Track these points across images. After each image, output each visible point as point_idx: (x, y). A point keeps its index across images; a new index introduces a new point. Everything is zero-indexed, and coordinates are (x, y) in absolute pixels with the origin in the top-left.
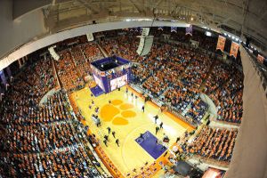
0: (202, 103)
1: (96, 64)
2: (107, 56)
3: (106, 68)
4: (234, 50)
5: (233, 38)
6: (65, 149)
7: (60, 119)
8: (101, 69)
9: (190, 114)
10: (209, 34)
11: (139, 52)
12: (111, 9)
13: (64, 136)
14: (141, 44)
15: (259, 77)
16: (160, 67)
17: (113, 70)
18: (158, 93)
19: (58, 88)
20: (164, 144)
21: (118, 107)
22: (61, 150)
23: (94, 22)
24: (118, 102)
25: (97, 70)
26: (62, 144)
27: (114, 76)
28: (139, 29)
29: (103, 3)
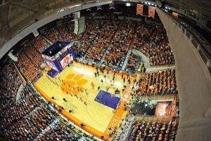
0: (135, 56)
1: (46, 53)
2: (52, 44)
3: (54, 53)
4: (152, 12)
5: (149, 4)
6: (48, 128)
7: (35, 107)
8: (51, 55)
9: (128, 67)
10: (128, 5)
11: (76, 32)
12: (47, 6)
13: (44, 118)
14: (76, 26)
15: (181, 30)
16: (95, 39)
17: (60, 53)
18: (99, 59)
19: (25, 83)
20: (117, 96)
21: (72, 80)
22: (46, 130)
23: (36, 20)
24: (71, 76)
25: (47, 57)
26: (44, 125)
27: (62, 57)
28: (72, 14)
29: (41, 3)
